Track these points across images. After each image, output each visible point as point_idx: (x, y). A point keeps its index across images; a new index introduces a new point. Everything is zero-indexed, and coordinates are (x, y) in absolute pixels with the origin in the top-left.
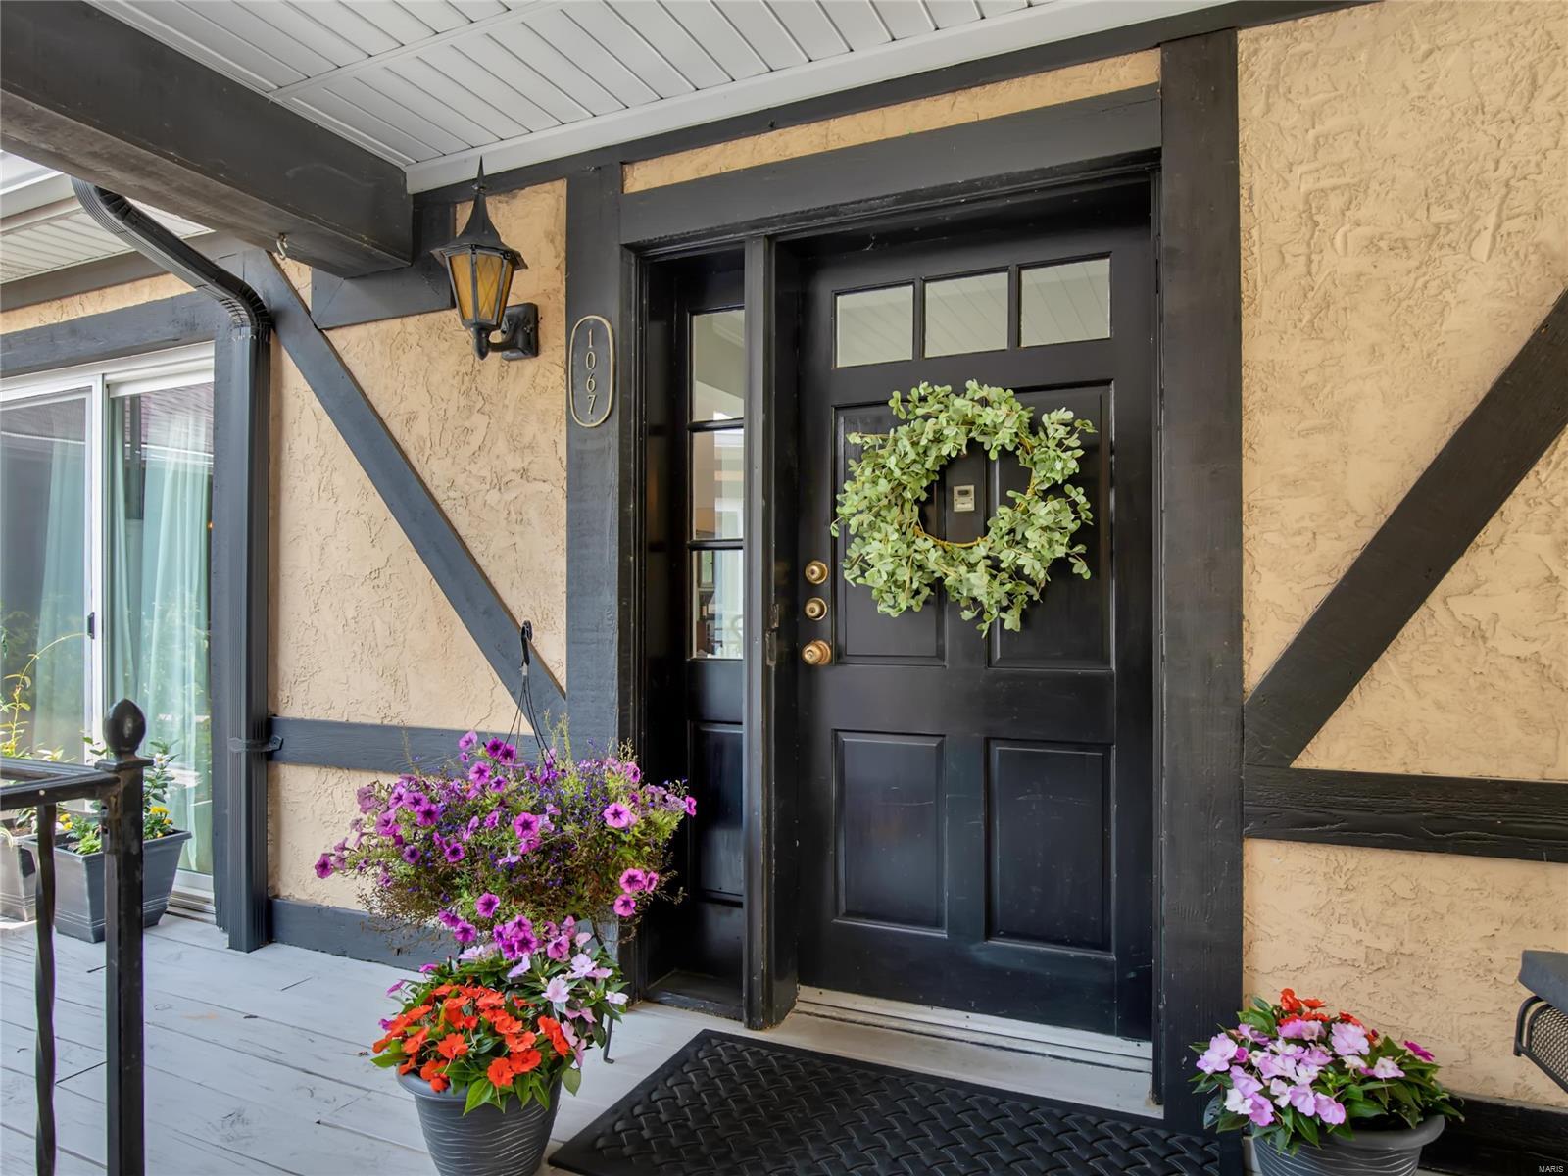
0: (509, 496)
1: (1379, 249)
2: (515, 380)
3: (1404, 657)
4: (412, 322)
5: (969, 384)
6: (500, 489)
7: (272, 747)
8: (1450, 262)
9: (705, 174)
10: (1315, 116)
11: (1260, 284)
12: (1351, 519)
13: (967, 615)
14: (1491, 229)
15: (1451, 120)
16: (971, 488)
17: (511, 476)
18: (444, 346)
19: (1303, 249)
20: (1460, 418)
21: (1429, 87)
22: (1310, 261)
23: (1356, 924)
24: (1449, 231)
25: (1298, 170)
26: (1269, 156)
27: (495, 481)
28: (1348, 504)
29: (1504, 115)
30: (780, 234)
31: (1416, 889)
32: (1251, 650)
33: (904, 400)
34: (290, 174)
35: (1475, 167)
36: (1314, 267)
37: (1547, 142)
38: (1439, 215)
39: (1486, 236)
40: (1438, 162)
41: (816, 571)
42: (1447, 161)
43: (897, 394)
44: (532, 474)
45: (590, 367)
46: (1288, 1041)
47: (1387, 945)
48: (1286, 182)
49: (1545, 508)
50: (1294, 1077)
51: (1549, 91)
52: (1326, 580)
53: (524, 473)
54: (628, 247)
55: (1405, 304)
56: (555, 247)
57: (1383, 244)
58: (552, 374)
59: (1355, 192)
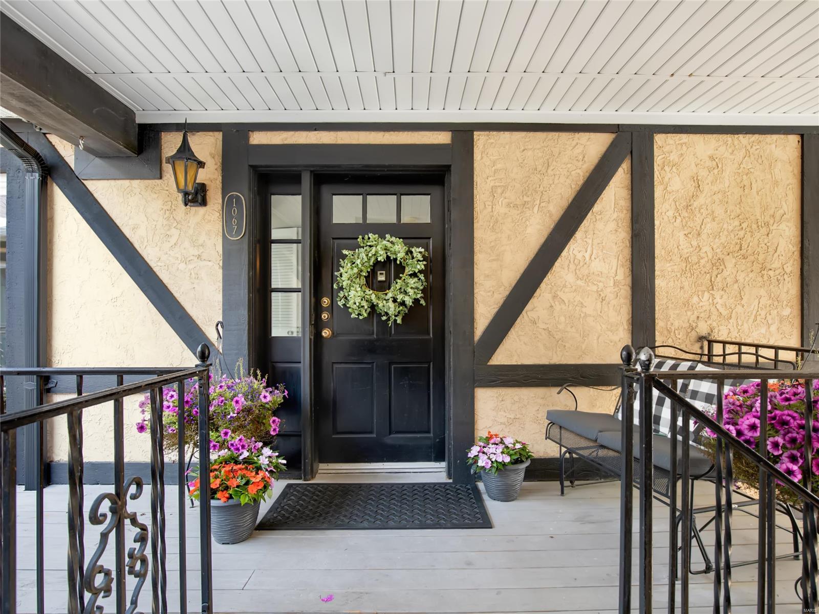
0: (191, 266)
1: (510, 206)
2: (194, 215)
3: (516, 330)
4: (136, 183)
5: (387, 235)
6: (186, 263)
7: (50, 385)
8: (528, 213)
9: (286, 142)
10: (494, 163)
11: (479, 213)
12: (503, 288)
13: (384, 318)
14: (538, 204)
15: (529, 171)
16: (384, 272)
17: (192, 258)
18: (155, 196)
19: (490, 204)
20: (530, 259)
21: (524, 160)
22: (492, 207)
23: (505, 411)
24: (528, 204)
25: (490, 179)
26: (482, 173)
27: (184, 259)
28: (502, 283)
29: (541, 172)
30: (316, 171)
31: (520, 399)
32: (476, 328)
33: (363, 238)
34: (94, 111)
35: (534, 186)
36: (494, 209)
37: (551, 182)
38: (526, 199)
39: (537, 206)
40: (526, 183)
41: (326, 301)
42: (528, 183)
43: (360, 237)
44: (203, 258)
45: (234, 214)
46: (492, 444)
47: (512, 416)
48: (486, 182)
49: (550, 286)
50: (495, 453)
51: (551, 168)
52: (496, 306)
53: (199, 257)
54: (251, 166)
55: (517, 224)
56: (215, 161)
57: (512, 205)
58: (213, 215)
59: (505, 188)
